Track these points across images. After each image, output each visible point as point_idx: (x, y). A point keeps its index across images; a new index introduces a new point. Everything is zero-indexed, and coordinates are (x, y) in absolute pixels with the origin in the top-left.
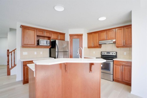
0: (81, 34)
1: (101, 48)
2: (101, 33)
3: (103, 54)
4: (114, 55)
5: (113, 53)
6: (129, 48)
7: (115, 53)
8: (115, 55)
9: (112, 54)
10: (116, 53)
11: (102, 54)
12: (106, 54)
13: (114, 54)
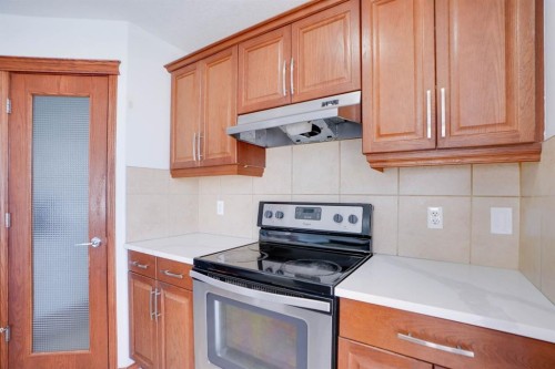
0: (104, 63)
1: (259, 173)
2: (250, 50)
3: (275, 222)
4: (346, 227)
5: (346, 212)
6: (463, 174)
7: (358, 212)
8: (357, 229)
9: (338, 218)
10: (368, 210)
11: (266, 222)
12: (290, 220)
13: (352, 219)
